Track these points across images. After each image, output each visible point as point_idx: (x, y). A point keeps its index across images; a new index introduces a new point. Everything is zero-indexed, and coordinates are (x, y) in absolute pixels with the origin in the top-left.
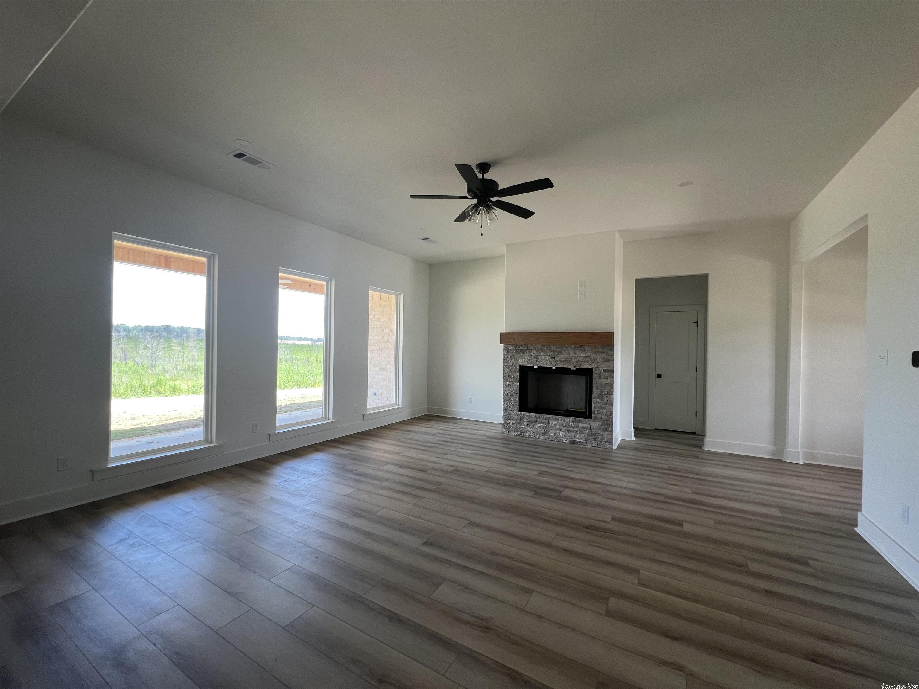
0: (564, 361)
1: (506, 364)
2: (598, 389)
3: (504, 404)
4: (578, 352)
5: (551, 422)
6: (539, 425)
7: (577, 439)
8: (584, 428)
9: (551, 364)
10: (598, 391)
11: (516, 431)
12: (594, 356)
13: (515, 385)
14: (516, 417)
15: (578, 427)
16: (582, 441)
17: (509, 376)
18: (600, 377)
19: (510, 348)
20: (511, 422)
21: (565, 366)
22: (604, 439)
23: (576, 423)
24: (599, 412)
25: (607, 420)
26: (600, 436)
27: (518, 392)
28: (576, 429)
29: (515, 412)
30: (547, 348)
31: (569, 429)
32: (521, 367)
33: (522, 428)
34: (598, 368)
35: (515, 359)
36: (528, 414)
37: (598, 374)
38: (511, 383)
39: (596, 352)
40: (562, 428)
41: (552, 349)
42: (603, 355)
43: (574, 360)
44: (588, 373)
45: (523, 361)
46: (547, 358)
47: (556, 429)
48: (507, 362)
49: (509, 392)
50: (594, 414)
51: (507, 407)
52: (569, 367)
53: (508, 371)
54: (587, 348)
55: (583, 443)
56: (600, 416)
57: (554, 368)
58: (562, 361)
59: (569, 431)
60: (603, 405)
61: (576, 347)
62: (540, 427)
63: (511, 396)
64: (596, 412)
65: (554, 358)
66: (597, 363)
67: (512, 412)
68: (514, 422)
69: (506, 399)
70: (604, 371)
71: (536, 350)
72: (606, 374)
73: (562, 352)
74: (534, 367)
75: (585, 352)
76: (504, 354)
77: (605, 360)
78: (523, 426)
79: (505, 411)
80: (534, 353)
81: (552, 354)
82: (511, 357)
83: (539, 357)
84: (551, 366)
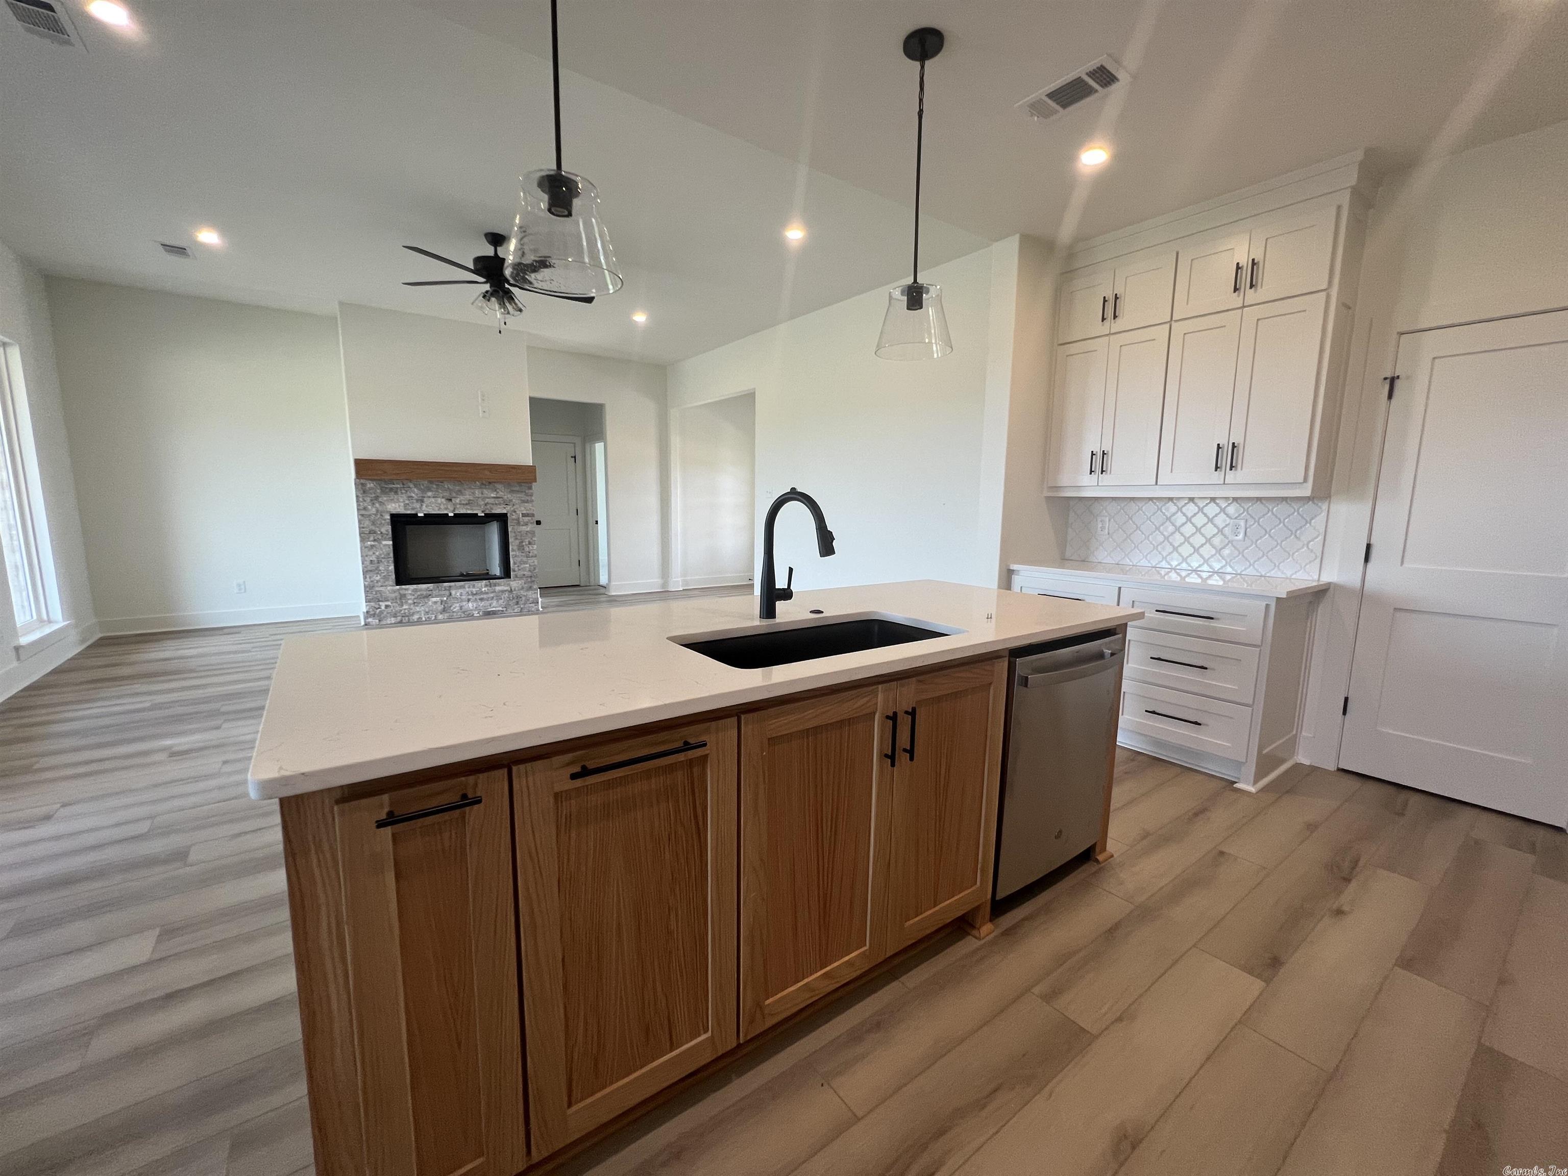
0: (467, 504)
1: (363, 512)
2: (516, 539)
3: (365, 578)
4: (485, 491)
5: (453, 592)
6: (434, 599)
7: (494, 607)
8: (503, 591)
9: (446, 509)
10: (517, 542)
11: (394, 617)
12: (509, 496)
13: (385, 545)
14: (393, 595)
15: (494, 592)
16: (501, 609)
17: (372, 532)
18: (518, 523)
19: (368, 486)
20: (383, 605)
21: (469, 512)
22: (528, 600)
23: (491, 587)
24: (520, 568)
25: (531, 577)
26: (524, 598)
27: (392, 555)
28: (492, 595)
29: (390, 588)
30: (437, 485)
31: (482, 596)
32: (392, 516)
33: (405, 609)
34: (515, 512)
35: (381, 503)
36: (415, 586)
37: (516, 520)
38: (376, 543)
39: (512, 492)
40: (470, 597)
41: (446, 486)
42: (522, 495)
43: (482, 503)
44: (502, 519)
45: (398, 506)
46: (439, 500)
47: (462, 601)
48: (365, 509)
49: (374, 558)
50: (514, 571)
51: (372, 581)
52: (475, 512)
53: (367, 523)
54: (498, 486)
55: (503, 611)
56: (522, 573)
57: (451, 514)
58: (463, 504)
59: (481, 599)
60: (525, 559)
61: (483, 484)
62: (436, 603)
63: (378, 563)
64: (516, 569)
65: (450, 500)
66: (514, 505)
67: (381, 589)
68: (389, 603)
69: (369, 568)
70: (524, 515)
71: (419, 489)
72: (526, 519)
73: (463, 491)
74: (417, 514)
75: (496, 490)
76: (357, 496)
77: (524, 502)
78: (405, 607)
79: (368, 589)
80: (415, 493)
81: (447, 494)
82: (371, 500)
83: (425, 499)
84: (446, 512)
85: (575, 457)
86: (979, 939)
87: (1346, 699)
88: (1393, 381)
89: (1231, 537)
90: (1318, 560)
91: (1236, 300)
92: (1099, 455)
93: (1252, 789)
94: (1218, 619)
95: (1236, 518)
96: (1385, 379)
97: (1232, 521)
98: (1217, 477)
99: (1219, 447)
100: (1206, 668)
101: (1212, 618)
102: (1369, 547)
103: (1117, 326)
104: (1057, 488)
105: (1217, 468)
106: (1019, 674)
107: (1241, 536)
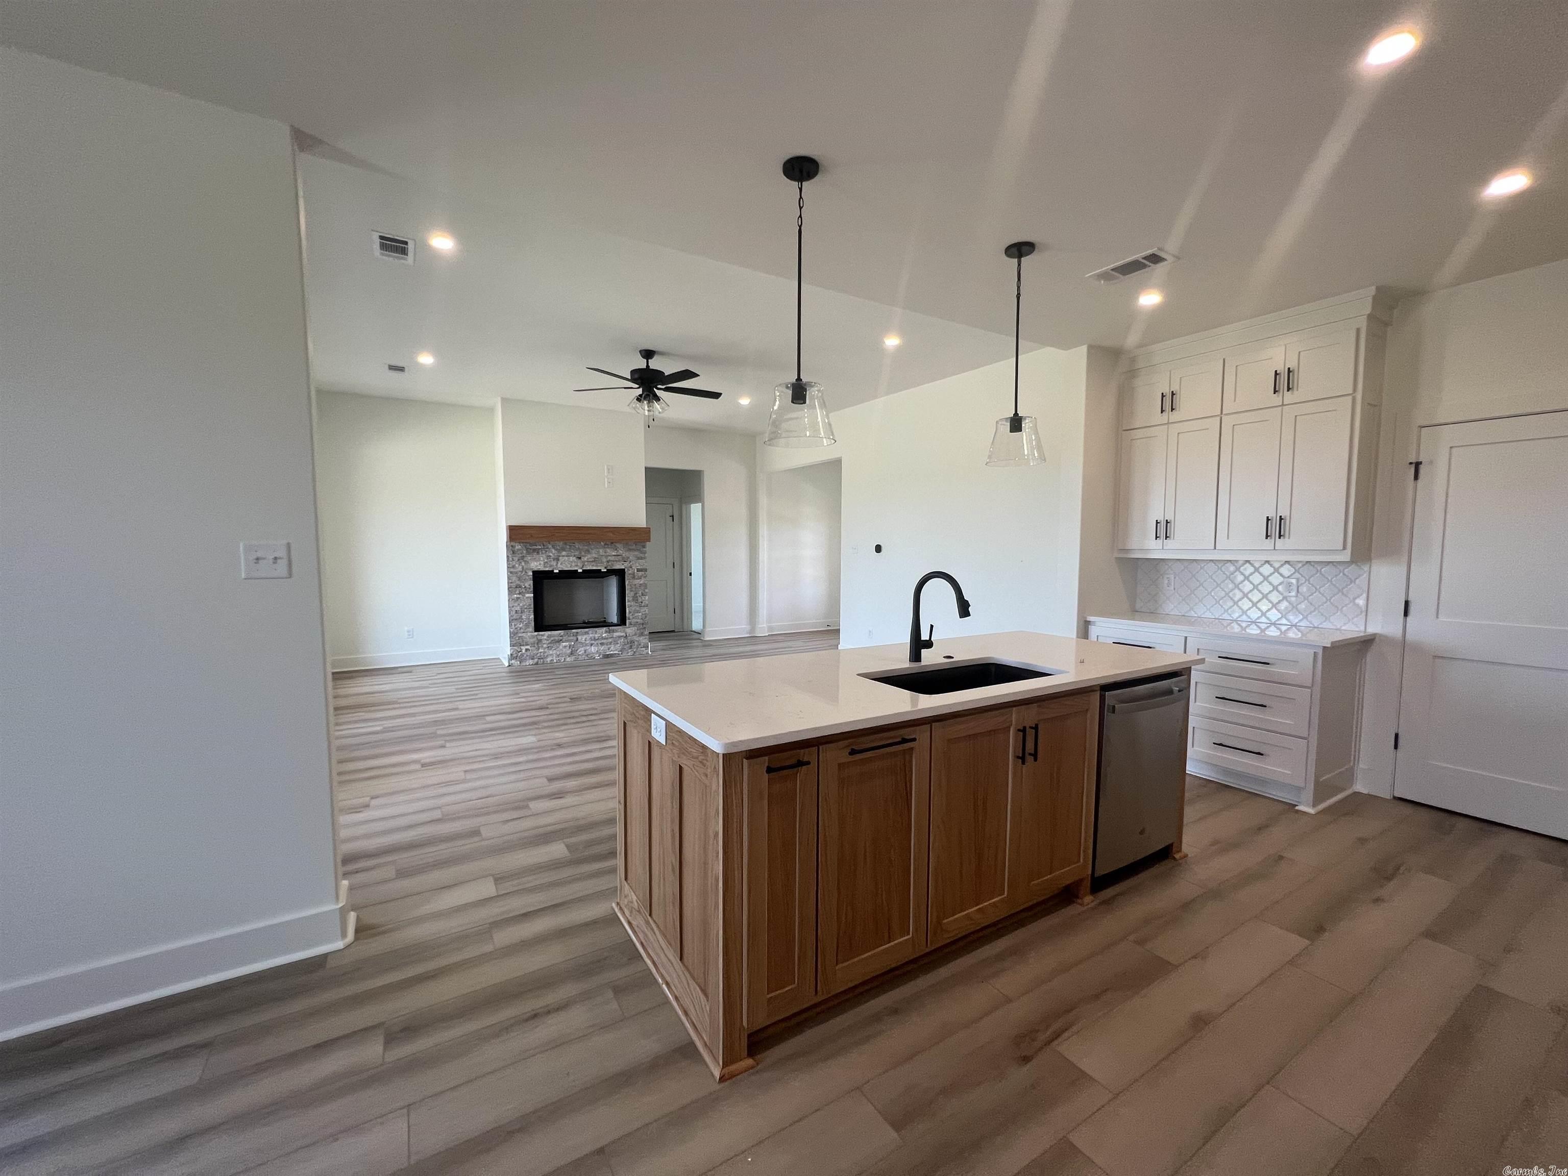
0: (592, 561)
1: (512, 570)
2: (631, 591)
3: (510, 625)
4: (608, 550)
5: (579, 638)
6: (564, 644)
7: (611, 651)
8: (620, 637)
9: (577, 566)
10: (632, 594)
11: (532, 659)
12: (627, 554)
13: (528, 597)
14: (532, 640)
15: (612, 637)
16: (617, 652)
17: (518, 586)
18: (634, 577)
19: (517, 548)
20: (524, 648)
21: (594, 568)
22: (640, 645)
23: (609, 633)
24: (634, 616)
25: (643, 624)
26: (636, 643)
27: (532, 606)
28: (610, 640)
29: (530, 634)
30: (570, 546)
31: (603, 641)
32: (534, 572)
33: (541, 652)
34: (631, 567)
35: (526, 562)
36: (549, 633)
37: (632, 574)
38: (521, 596)
39: (630, 550)
40: (593, 642)
41: (577, 547)
42: (636, 553)
43: (605, 560)
44: (620, 574)
45: (538, 564)
46: (571, 559)
47: (586, 645)
48: (513, 567)
49: (518, 608)
50: (629, 619)
51: (516, 628)
52: (599, 568)
53: (514, 578)
54: (618, 545)
56: (635, 620)
57: (580, 571)
58: (590, 562)
59: (602, 644)
60: (638, 609)
61: (605, 544)
62: (565, 647)
63: (522, 613)
64: (631, 617)
65: (580, 558)
66: (630, 562)
67: (524, 635)
68: (528, 647)
69: (514, 617)
70: (638, 570)
71: (556, 550)
72: (640, 573)
73: (590, 550)
74: (553, 571)
75: (616, 550)
76: (508, 556)
77: (639, 558)
78: (540, 651)
79: (513, 635)
80: (553, 553)
81: (577, 553)
82: (519, 560)
83: (560, 558)
84: (576, 569)
85: (673, 516)
86: (1082, 905)
87: (1397, 736)
88: (1417, 465)
89: (1286, 594)
90: (1364, 614)
91: (1276, 399)
92: (1163, 524)
93: (1311, 811)
94: (1273, 664)
95: (1288, 577)
96: (1411, 463)
97: (1286, 580)
98: (1269, 544)
99: (1268, 519)
100: (1265, 706)
101: (1268, 664)
102: (1407, 604)
103: (1174, 416)
104: (1128, 551)
105: (1267, 536)
106: (1108, 705)
107: (1293, 594)
